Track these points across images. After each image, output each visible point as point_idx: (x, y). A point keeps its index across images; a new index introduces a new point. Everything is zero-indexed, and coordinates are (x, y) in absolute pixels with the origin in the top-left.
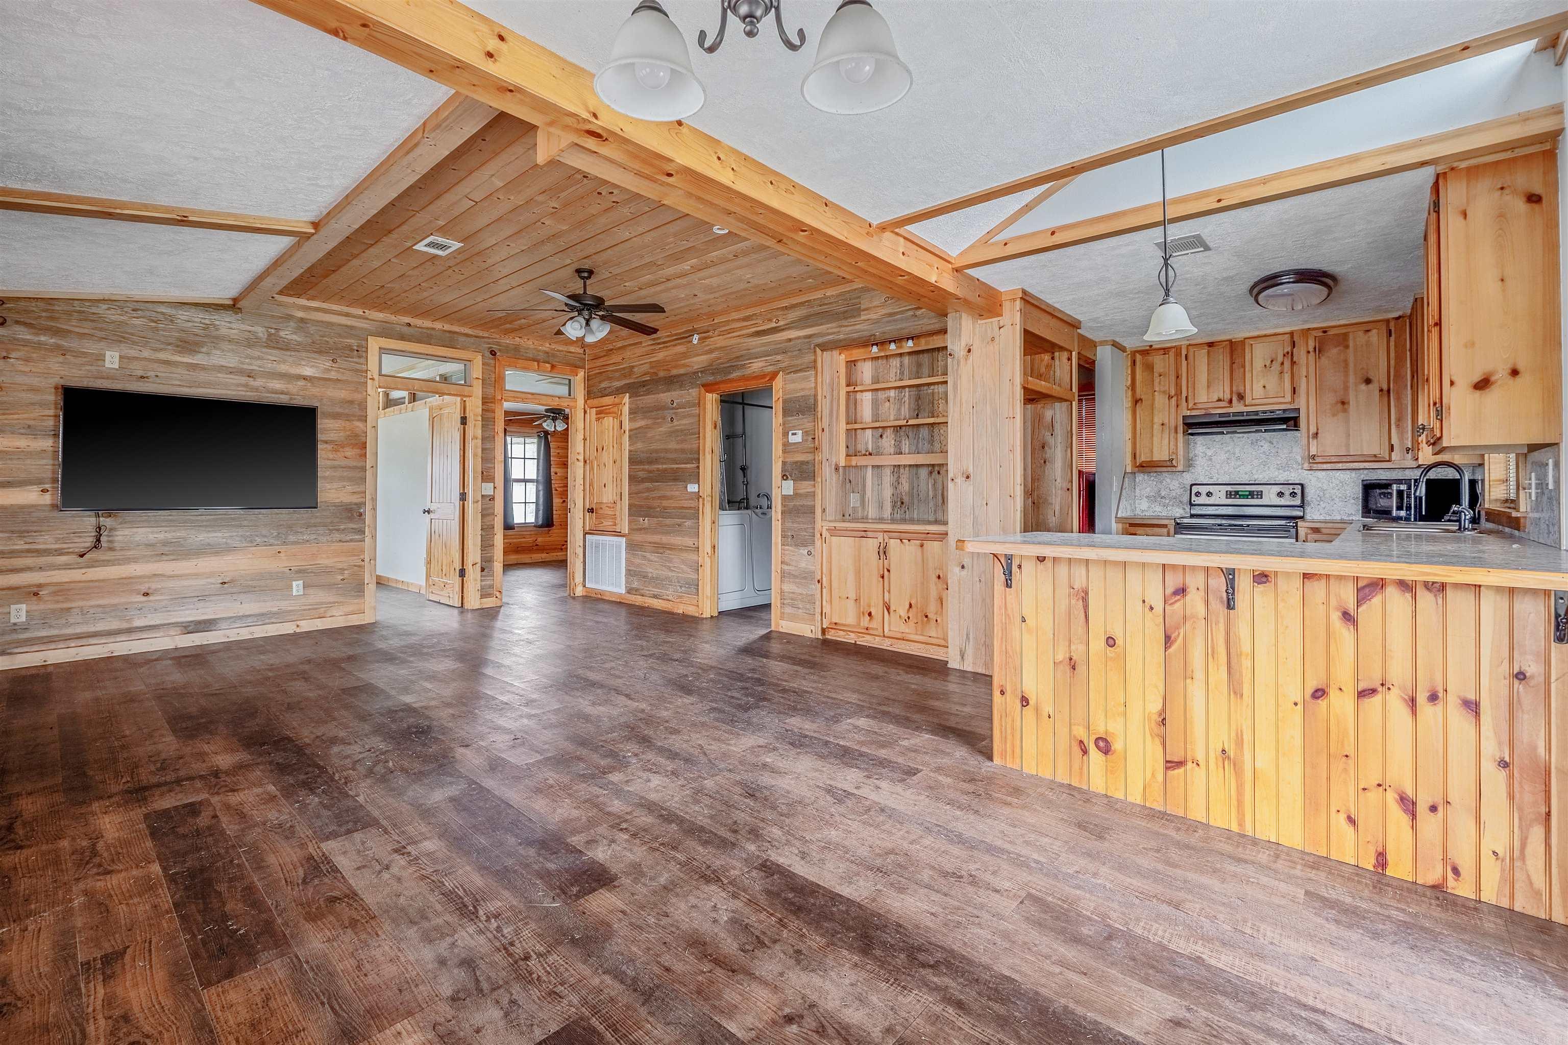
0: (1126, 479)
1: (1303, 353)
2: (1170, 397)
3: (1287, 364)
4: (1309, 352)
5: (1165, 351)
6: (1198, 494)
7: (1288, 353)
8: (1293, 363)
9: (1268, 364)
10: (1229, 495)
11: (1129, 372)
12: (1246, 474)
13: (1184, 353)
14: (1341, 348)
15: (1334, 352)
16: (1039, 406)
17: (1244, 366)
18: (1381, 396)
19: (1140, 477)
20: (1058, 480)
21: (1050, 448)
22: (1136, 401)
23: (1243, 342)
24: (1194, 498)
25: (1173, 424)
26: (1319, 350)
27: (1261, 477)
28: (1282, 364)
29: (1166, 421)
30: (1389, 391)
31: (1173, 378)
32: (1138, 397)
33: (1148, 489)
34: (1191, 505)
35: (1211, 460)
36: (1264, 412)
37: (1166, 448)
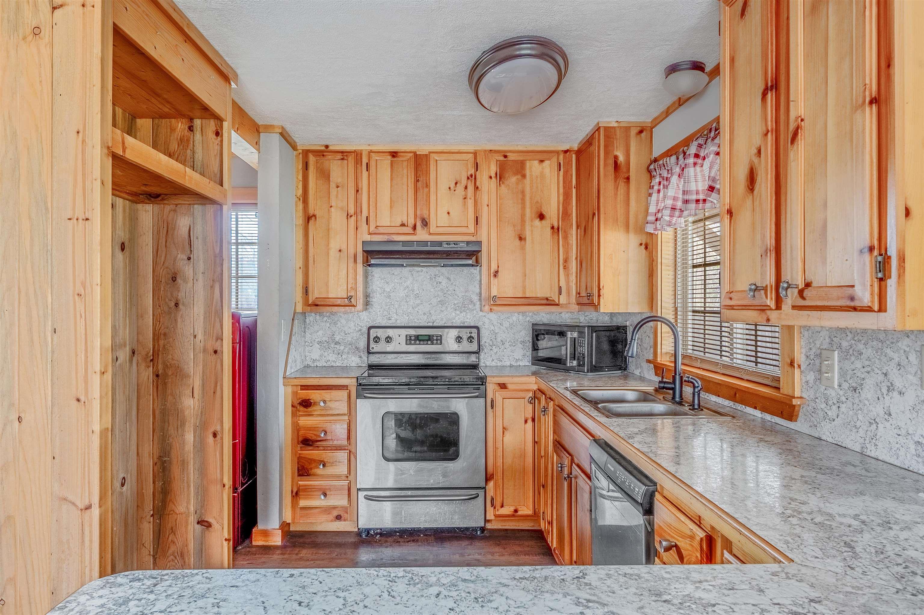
0: (296, 322)
1: (485, 177)
2: (349, 216)
3: (471, 188)
4: (491, 177)
5: (344, 154)
6: (377, 339)
7: (471, 176)
8: (476, 188)
9: (452, 185)
10: (409, 340)
11: (300, 177)
12: (425, 314)
13: (365, 160)
14: (519, 177)
15: (513, 180)
16: (168, 208)
17: (427, 186)
18: (553, 233)
19: (311, 318)
20: (200, 337)
21: (185, 281)
22: (309, 218)
23: (427, 157)
24: (372, 345)
25: (352, 251)
26: (501, 177)
27: (439, 319)
28: (466, 188)
29: (344, 247)
30: (558, 229)
31: (352, 192)
32: (311, 212)
33: (320, 333)
34: (369, 353)
35: (389, 297)
36: (448, 243)
37: (343, 281)
